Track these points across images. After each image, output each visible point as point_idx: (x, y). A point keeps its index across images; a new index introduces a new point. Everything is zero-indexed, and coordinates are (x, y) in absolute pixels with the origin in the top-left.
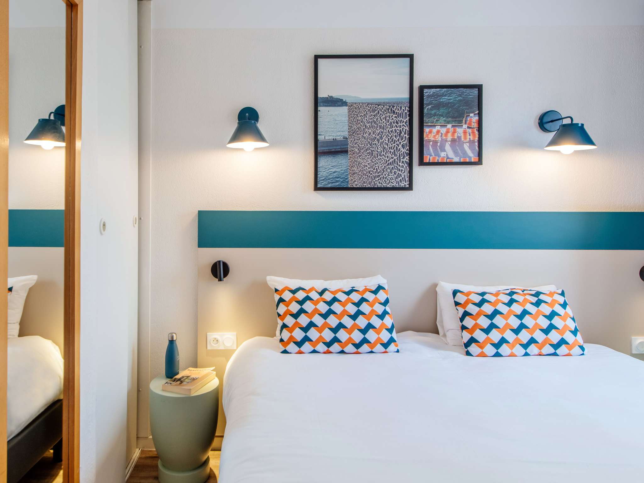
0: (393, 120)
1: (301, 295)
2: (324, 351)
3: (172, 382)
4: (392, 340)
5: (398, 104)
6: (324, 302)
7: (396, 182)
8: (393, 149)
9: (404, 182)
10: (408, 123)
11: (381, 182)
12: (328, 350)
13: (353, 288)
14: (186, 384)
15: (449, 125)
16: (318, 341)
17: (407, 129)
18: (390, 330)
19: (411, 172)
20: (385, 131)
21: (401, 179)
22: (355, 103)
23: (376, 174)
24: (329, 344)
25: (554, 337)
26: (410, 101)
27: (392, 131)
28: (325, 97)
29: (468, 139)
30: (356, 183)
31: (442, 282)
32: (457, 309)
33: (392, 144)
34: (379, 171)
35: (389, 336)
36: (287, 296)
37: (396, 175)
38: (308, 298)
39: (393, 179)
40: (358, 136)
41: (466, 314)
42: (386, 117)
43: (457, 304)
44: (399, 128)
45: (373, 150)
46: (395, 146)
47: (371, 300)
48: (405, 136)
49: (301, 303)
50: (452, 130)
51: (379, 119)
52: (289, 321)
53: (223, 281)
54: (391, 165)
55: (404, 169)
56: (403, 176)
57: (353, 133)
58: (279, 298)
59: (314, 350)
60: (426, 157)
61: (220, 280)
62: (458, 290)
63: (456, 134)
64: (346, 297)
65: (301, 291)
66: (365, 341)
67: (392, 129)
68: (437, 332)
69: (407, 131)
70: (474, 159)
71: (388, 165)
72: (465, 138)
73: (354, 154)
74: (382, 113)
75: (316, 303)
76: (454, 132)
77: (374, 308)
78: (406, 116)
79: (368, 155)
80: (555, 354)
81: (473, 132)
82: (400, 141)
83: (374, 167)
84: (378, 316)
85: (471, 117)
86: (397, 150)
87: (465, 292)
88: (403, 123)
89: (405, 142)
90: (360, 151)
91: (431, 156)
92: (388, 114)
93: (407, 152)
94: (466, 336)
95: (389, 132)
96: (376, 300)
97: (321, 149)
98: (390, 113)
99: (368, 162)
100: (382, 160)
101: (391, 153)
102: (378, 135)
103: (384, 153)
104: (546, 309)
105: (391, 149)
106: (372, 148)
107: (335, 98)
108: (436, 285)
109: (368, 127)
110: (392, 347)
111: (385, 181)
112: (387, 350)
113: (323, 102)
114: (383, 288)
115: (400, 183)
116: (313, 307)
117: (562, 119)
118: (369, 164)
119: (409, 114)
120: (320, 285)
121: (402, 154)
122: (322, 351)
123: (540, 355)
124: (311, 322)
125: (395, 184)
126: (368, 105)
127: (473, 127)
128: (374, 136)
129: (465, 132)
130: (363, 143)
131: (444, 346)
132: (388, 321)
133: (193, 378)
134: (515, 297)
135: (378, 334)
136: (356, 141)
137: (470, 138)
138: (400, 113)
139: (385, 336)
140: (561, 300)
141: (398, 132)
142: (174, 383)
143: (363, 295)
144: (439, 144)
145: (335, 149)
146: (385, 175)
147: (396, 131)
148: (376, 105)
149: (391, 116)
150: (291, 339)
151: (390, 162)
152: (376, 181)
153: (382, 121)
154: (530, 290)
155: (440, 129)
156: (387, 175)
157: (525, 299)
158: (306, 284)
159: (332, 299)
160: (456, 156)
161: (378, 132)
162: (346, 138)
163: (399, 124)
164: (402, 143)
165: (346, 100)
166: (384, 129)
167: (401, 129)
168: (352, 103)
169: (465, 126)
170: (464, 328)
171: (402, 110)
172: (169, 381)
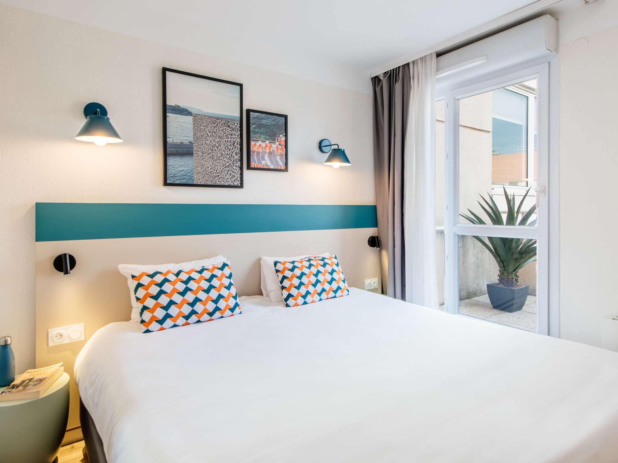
0: (228, 132)
1: (159, 279)
2: (183, 324)
3: (10, 390)
4: (237, 305)
5: (232, 120)
6: (181, 282)
7: (231, 181)
8: (229, 155)
9: (237, 182)
10: (239, 137)
11: (220, 181)
12: (186, 322)
13: (204, 268)
14: (31, 388)
15: (267, 141)
16: (178, 316)
17: (239, 140)
18: (235, 298)
19: (242, 174)
20: (222, 140)
21: (235, 179)
22: (199, 115)
23: (216, 174)
24: (187, 317)
25: (334, 285)
26: (240, 120)
27: (227, 141)
28: (172, 105)
29: (279, 153)
30: (200, 181)
31: (264, 257)
32: (277, 275)
33: (228, 151)
34: (218, 172)
35: (235, 301)
36: (145, 280)
37: (231, 176)
38: (166, 280)
39: (229, 179)
40: (202, 142)
41: (284, 278)
42: (223, 130)
43: (277, 271)
44: (233, 140)
45: (214, 155)
46: (230, 153)
47: (219, 275)
48: (237, 146)
49: (160, 285)
50: (269, 145)
51: (218, 130)
52: (150, 303)
53: (70, 273)
54: (228, 168)
55: (237, 172)
56: (236, 177)
57: (198, 139)
58: (137, 284)
59: (175, 324)
60: (253, 164)
61: (66, 273)
62: (277, 261)
63: (272, 148)
64: (199, 275)
65: (158, 275)
66: (217, 309)
67: (228, 139)
68: (261, 294)
69: (239, 142)
70: (283, 167)
71: (225, 167)
72: (277, 152)
73: (198, 156)
74: (220, 126)
75: (174, 283)
76: (271, 147)
77: (222, 281)
78: (238, 131)
79: (210, 159)
80: (335, 297)
81: (282, 148)
82: (234, 149)
83: (214, 168)
84: (226, 287)
85: (281, 137)
86: (232, 156)
87: (282, 262)
88: (236, 136)
89: (237, 151)
90: (203, 155)
91: (255, 163)
92: (225, 127)
93: (239, 158)
94: (285, 293)
95: (226, 142)
96: (223, 275)
97: (170, 150)
98: (226, 127)
99: (209, 164)
100: (220, 163)
101: (228, 158)
102: (217, 143)
103: (222, 158)
104: (329, 268)
105: (227, 155)
106: (213, 153)
107: (182, 108)
108: (260, 260)
109: (210, 135)
110: (237, 310)
111: (223, 180)
112: (234, 313)
113: (171, 109)
114: (227, 265)
115: (234, 183)
116: (172, 287)
117: (331, 145)
118: (210, 165)
119: (240, 129)
120: (175, 268)
121: (235, 159)
122: (181, 324)
123: (327, 299)
124: (171, 300)
125: (230, 183)
126: (209, 117)
127: (282, 144)
128: (214, 143)
129: (277, 148)
130: (205, 148)
131: (269, 303)
132: (233, 290)
133: (39, 379)
134: (312, 262)
135: (227, 302)
136: (200, 146)
137: (280, 152)
138: (234, 128)
139: (232, 303)
140: (335, 261)
141: (232, 143)
142: (14, 390)
143: (213, 272)
144: (261, 155)
145: (182, 151)
146: (223, 175)
147: (231, 142)
148: (215, 119)
149: (227, 129)
150: (153, 319)
151: (226, 165)
152: (216, 180)
153: (220, 132)
154: (319, 257)
155: (261, 144)
156: (224, 176)
157: (317, 263)
158: (163, 268)
159: (188, 279)
160: (272, 164)
161: (218, 141)
162: (192, 143)
163: (233, 136)
164: (235, 152)
165: (191, 111)
166: (222, 139)
167: (235, 140)
168: (196, 114)
169: (277, 143)
170: (283, 288)
171: (235, 125)
172: (6, 389)
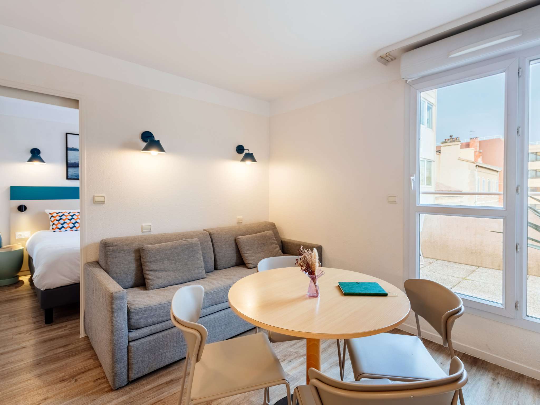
1: (60, 214)
6: (70, 216)
16: (67, 227)
24: (71, 228)
28: (71, 148)
36: (55, 215)
38: (64, 215)
52: (56, 222)
53: (24, 212)
58: (51, 216)
59: (66, 230)
107: (75, 148)
116: (66, 217)
120: (68, 211)
122: (69, 230)
124: (65, 222)
150: (57, 228)
158: (63, 211)
159: (73, 215)
